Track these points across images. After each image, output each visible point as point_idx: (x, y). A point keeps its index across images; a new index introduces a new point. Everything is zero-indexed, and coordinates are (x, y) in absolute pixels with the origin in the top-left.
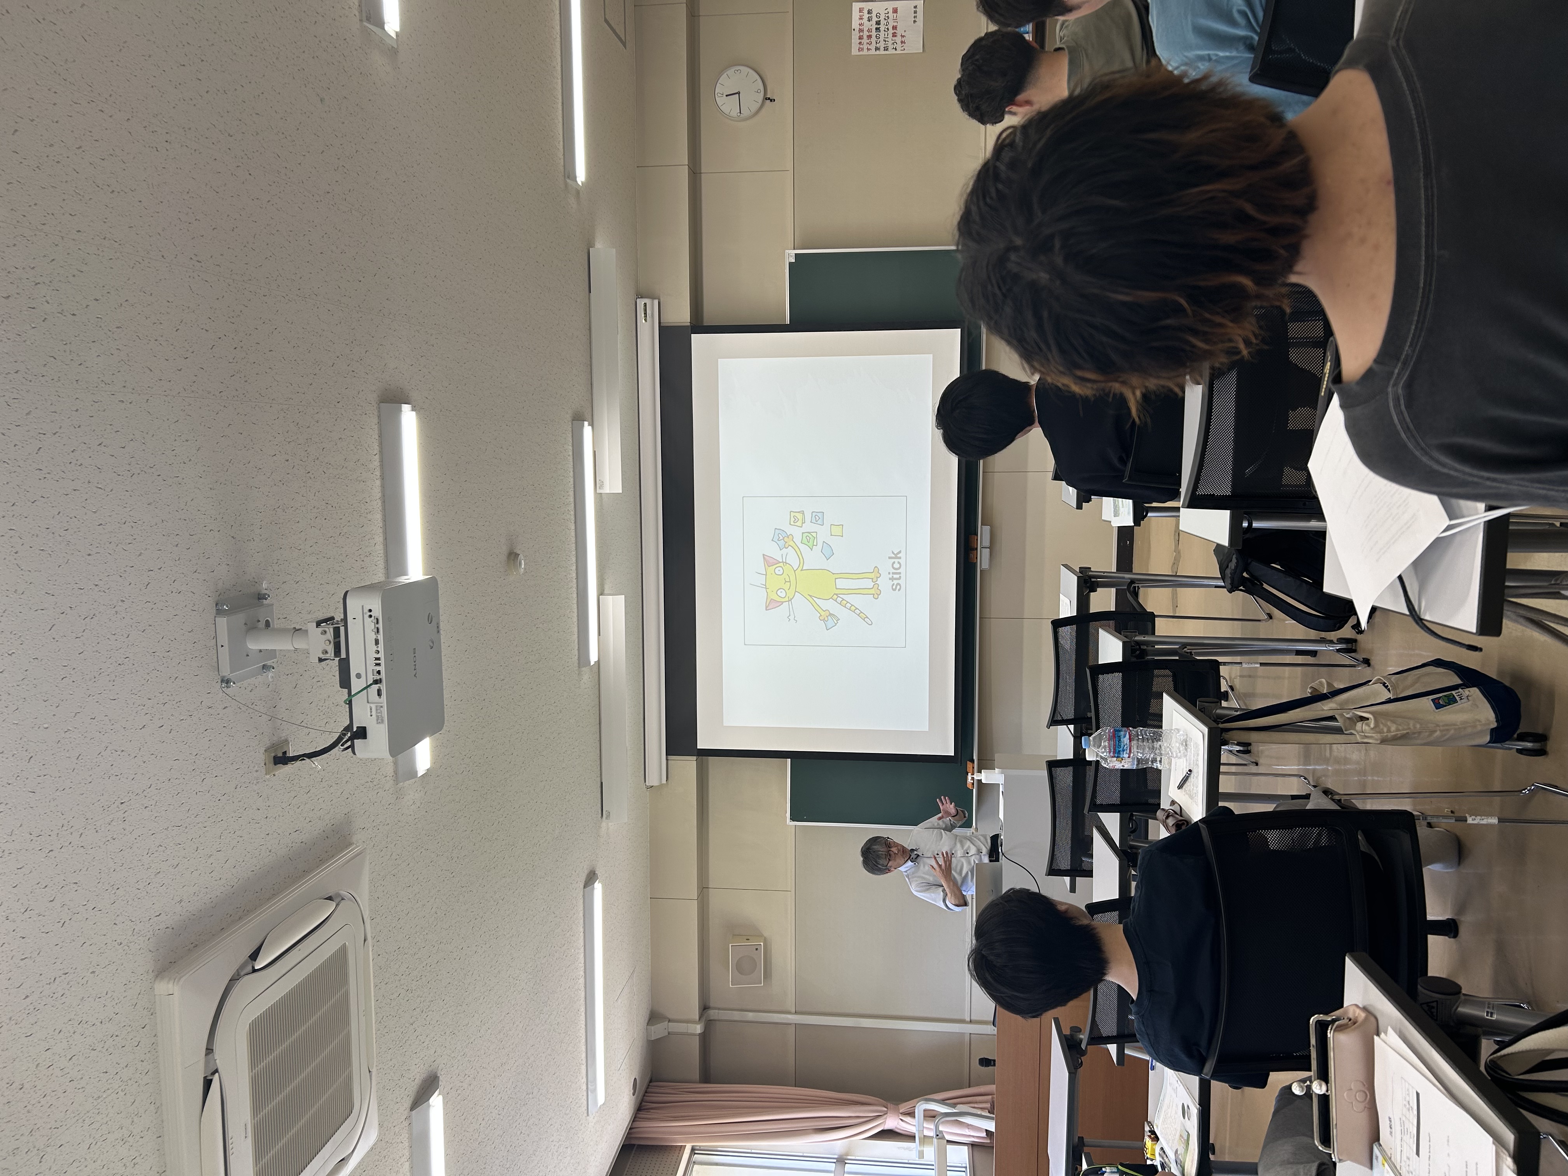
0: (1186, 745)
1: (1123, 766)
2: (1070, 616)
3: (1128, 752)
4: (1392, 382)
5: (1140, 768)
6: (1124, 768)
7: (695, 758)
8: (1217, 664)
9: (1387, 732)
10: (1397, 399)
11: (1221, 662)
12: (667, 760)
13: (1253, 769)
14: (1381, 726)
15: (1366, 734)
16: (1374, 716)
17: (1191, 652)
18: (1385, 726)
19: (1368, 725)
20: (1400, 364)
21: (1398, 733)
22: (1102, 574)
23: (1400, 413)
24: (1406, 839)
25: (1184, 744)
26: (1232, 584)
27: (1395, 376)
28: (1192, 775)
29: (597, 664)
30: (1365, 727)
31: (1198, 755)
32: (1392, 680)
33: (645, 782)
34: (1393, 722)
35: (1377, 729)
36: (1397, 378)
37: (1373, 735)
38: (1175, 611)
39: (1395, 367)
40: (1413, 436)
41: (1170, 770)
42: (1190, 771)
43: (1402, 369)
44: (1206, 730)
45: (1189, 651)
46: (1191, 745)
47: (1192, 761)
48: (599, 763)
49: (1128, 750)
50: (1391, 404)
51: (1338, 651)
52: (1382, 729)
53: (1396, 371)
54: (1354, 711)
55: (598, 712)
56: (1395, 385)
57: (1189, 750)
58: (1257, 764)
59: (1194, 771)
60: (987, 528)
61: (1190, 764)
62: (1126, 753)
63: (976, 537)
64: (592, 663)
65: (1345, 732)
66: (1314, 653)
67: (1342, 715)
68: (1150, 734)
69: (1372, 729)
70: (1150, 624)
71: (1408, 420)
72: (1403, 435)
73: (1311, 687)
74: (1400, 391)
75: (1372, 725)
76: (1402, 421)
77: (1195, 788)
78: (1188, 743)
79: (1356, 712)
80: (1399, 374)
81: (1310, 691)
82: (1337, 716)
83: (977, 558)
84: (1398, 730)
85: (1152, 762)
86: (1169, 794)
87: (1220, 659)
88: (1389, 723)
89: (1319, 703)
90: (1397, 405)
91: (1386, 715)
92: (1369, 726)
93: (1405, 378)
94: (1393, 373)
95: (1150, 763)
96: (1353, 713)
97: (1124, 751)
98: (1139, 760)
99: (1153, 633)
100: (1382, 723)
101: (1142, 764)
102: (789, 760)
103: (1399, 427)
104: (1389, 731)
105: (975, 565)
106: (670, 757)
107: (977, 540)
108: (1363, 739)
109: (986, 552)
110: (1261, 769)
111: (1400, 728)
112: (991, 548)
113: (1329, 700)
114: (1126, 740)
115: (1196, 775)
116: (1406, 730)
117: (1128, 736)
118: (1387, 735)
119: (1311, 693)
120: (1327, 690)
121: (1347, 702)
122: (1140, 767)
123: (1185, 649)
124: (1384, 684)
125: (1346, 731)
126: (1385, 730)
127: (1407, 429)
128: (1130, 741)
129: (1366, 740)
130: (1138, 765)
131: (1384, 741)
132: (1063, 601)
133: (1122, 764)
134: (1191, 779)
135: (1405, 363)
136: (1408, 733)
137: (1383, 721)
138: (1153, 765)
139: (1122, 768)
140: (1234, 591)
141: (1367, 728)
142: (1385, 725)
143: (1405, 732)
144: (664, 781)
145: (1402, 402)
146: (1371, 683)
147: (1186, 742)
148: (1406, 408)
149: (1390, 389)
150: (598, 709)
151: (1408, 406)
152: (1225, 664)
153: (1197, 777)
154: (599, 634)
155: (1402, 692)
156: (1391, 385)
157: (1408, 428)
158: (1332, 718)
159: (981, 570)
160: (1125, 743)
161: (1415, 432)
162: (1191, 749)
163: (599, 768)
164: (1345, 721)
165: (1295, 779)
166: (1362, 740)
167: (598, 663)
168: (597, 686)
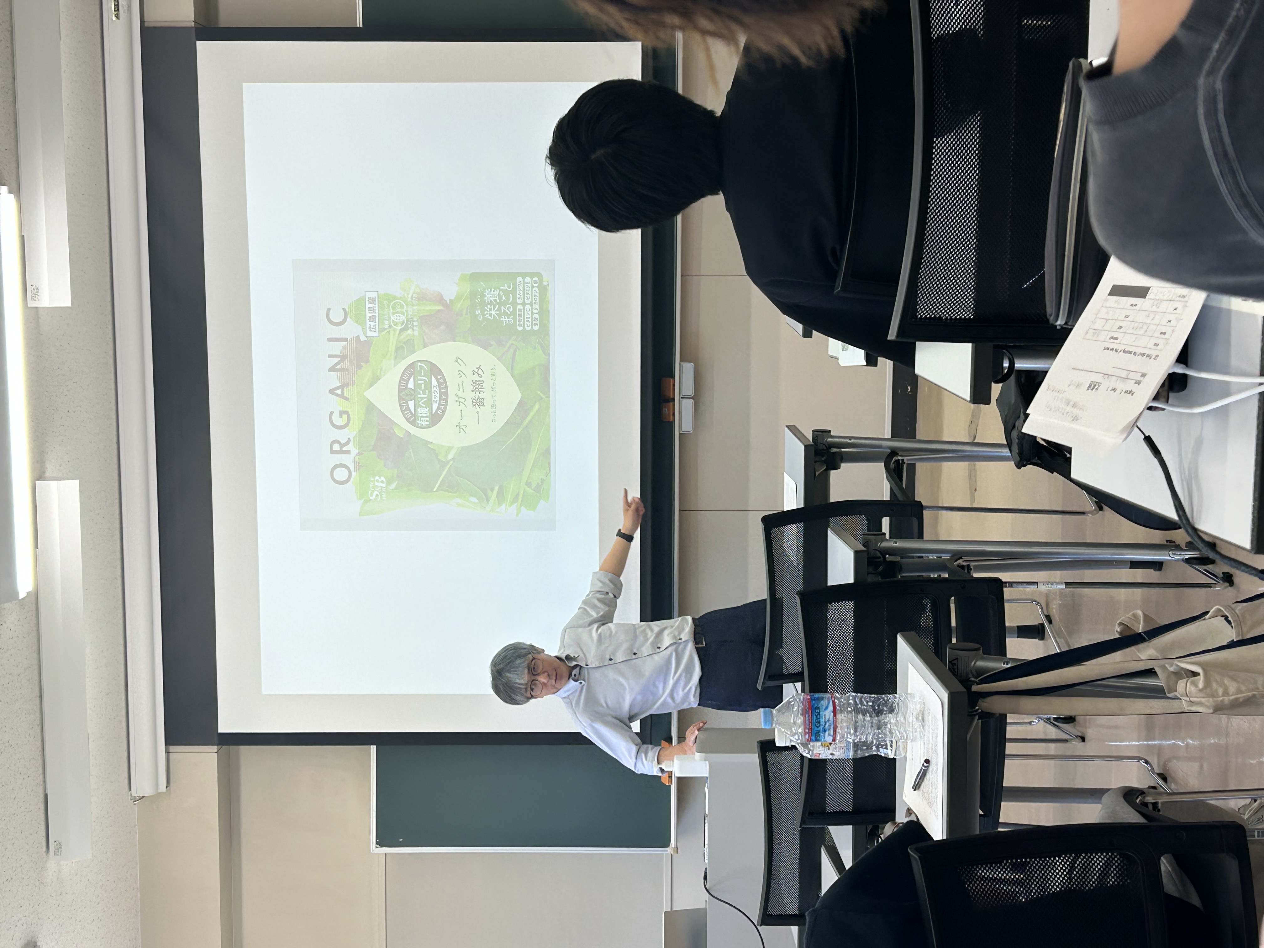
0: (923, 719)
1: (832, 754)
2: (795, 508)
3: (832, 733)
4: (1206, 67)
5: (859, 756)
6: (835, 757)
7: (214, 748)
8: (999, 584)
9: (1223, 695)
10: (1211, 101)
11: (1006, 583)
12: (167, 752)
13: (1077, 747)
14: (1215, 686)
15: (1192, 699)
16: (1204, 669)
17: (968, 566)
18: (1221, 686)
19: (1195, 684)
20: (1222, 35)
21: (1239, 696)
22: (848, 441)
23: (1214, 128)
24: (1232, 866)
25: (920, 718)
26: (1020, 454)
27: (1214, 54)
28: (931, 768)
29: (34, 598)
30: (1191, 688)
31: (937, 737)
32: (1237, 611)
33: (130, 790)
34: (1233, 679)
35: (1208, 691)
36: (1217, 59)
37: (1203, 700)
38: (973, 500)
39: (1215, 38)
40: (1233, 172)
41: (905, 758)
42: (927, 761)
43: (1227, 42)
44: (945, 696)
45: (965, 564)
46: (929, 718)
47: (930, 746)
48: (40, 762)
49: (832, 730)
50: (1201, 111)
51: (1188, 561)
52: (1216, 691)
53: (1216, 46)
54: (1176, 662)
55: (37, 678)
56: (1212, 72)
57: (926, 727)
58: (1083, 739)
59: (933, 762)
60: (689, 367)
61: (928, 751)
62: (829, 735)
63: (672, 380)
64: (22, 595)
65: (1168, 695)
66: (1158, 566)
67: (1163, 667)
68: (867, 702)
69: (1201, 690)
70: (915, 521)
71: (1227, 140)
72: (1215, 169)
73: (1121, 624)
74: (1219, 85)
75: (1201, 685)
76: (1217, 141)
77: (934, 790)
78: (926, 716)
79: (1179, 664)
80: (1220, 52)
81: (1119, 630)
82: (1158, 670)
83: (674, 414)
84: (1239, 691)
85: (877, 747)
86: (904, 798)
87: (1005, 576)
88: (1226, 681)
89: (1133, 648)
90: (1211, 113)
91: (1225, 668)
92: (1196, 686)
93: (1230, 60)
94: (1209, 49)
95: (874, 748)
96: (1177, 665)
97: (825, 731)
98: (856, 745)
99: (920, 536)
100: (1216, 681)
101: (862, 750)
102: (373, 748)
103: (1210, 153)
104: (1226, 693)
105: (671, 424)
106: (172, 748)
107: (674, 385)
108: (1192, 706)
109: (688, 405)
110: (1088, 748)
111: (1243, 688)
112: (697, 398)
113: (1146, 643)
114: (828, 714)
115: (935, 769)
116: (1252, 690)
117: (831, 708)
118: (1222, 701)
119: (1120, 633)
120: (1143, 628)
121: (1173, 645)
122: (860, 754)
123: (960, 561)
124: (1226, 618)
125: (1168, 693)
126: (1220, 691)
127: (1222, 157)
128: (835, 715)
129: (1194, 709)
130: (855, 752)
131: (1218, 709)
132: (788, 485)
133: (830, 752)
134: (929, 775)
135: (1232, 33)
136: (1254, 696)
137: (1218, 679)
138: (879, 751)
139: (830, 757)
140: (1025, 466)
141: (1193, 689)
142: (1221, 684)
143: (1250, 694)
144: (162, 788)
145: (1221, 106)
146: (1208, 616)
147: (923, 714)
148: (1225, 116)
149: (1201, 81)
150: (36, 672)
151: (1230, 116)
152: (1011, 584)
153: (936, 773)
154: (36, 546)
155: (1252, 628)
156: (1204, 72)
157: (1226, 154)
158: (1150, 673)
159: (680, 434)
160: (827, 718)
161: (1236, 165)
162: (929, 727)
163: (41, 771)
164: (1168, 678)
165: (1134, 764)
166: (1190, 708)
167: (35, 596)
168: (34, 633)
